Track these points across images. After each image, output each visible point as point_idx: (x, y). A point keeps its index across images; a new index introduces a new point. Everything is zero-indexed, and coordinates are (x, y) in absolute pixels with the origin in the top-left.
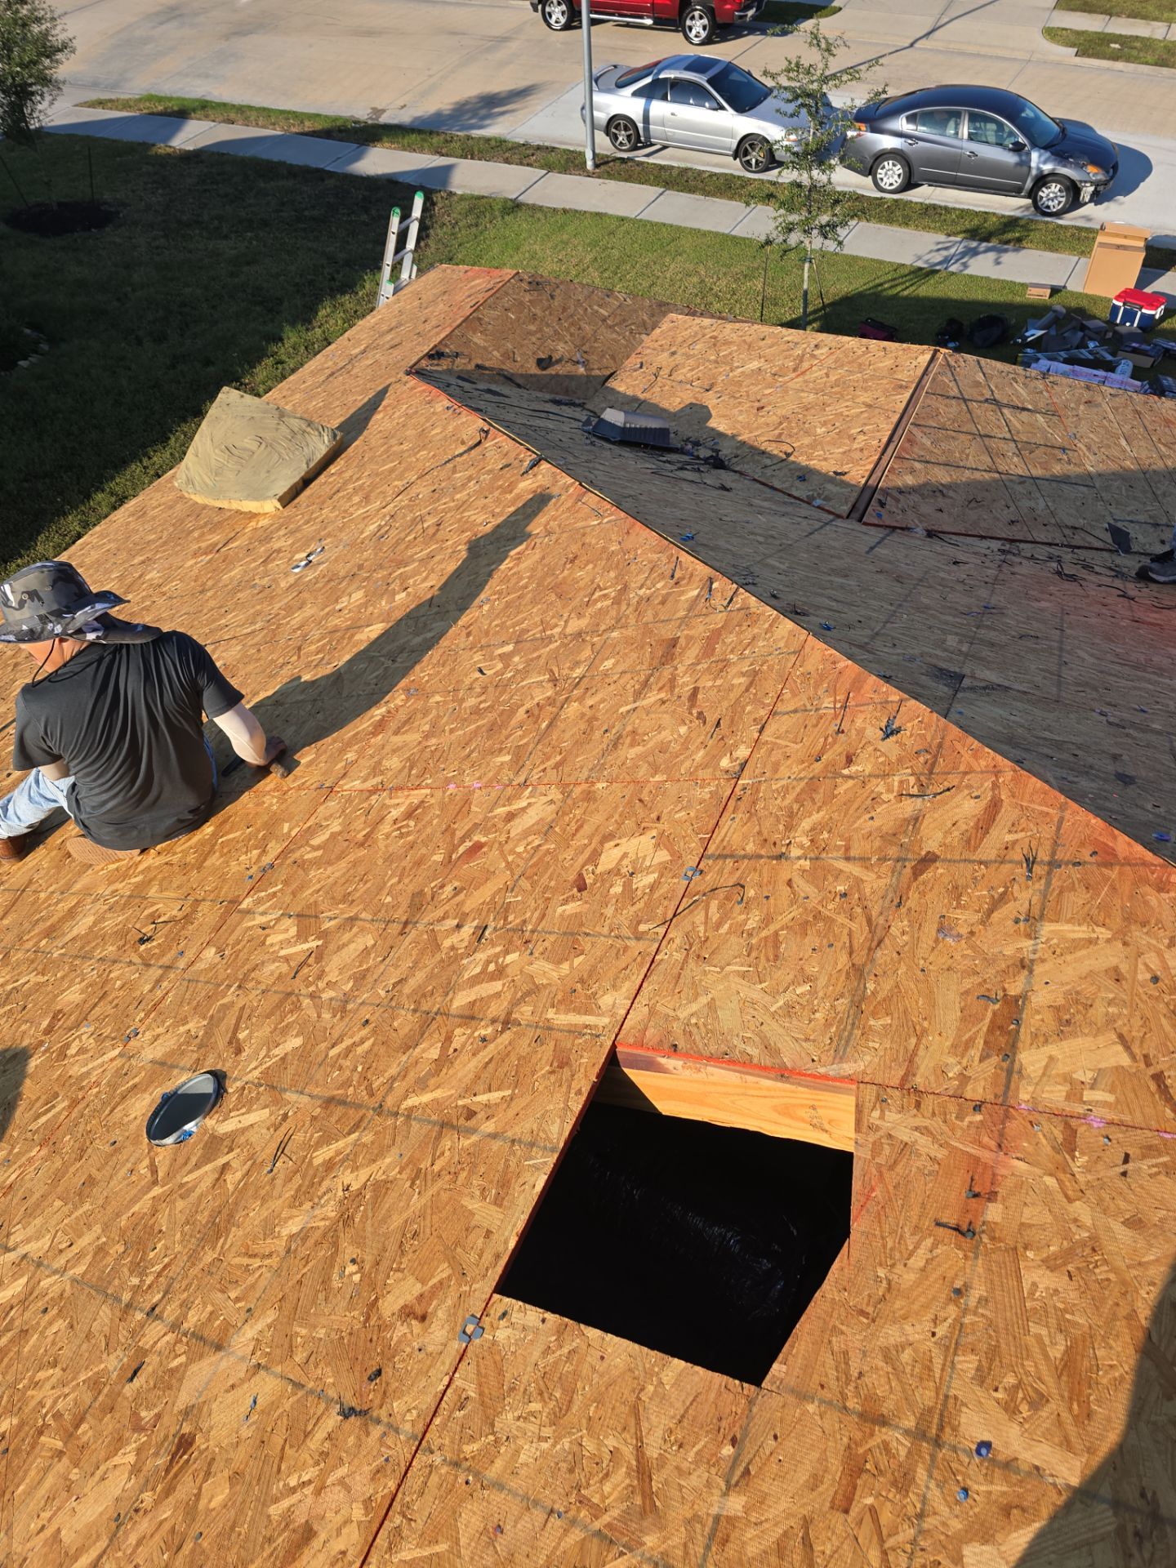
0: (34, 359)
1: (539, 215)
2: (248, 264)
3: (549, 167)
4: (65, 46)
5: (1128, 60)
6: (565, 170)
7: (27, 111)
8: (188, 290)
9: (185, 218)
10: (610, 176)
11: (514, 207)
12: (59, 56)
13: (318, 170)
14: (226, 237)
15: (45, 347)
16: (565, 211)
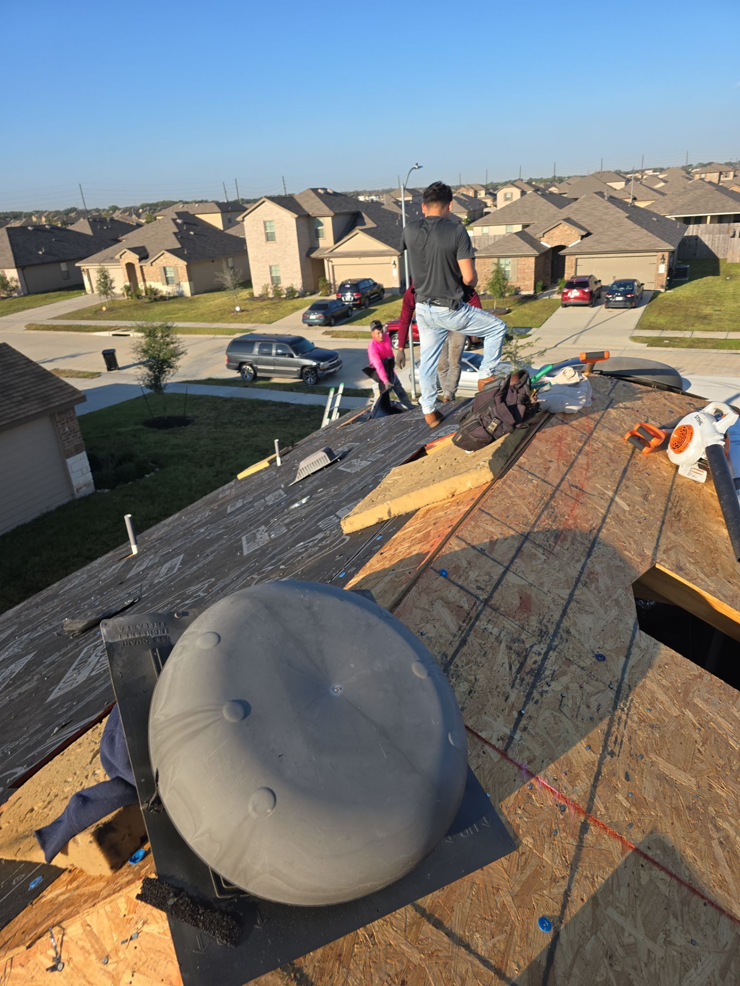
0: (152, 474)
2: (253, 437)
4: (183, 353)
5: (673, 346)
7: (162, 378)
8: (225, 447)
9: (224, 421)
12: (180, 357)
13: (286, 403)
14: (243, 428)
15: (157, 470)
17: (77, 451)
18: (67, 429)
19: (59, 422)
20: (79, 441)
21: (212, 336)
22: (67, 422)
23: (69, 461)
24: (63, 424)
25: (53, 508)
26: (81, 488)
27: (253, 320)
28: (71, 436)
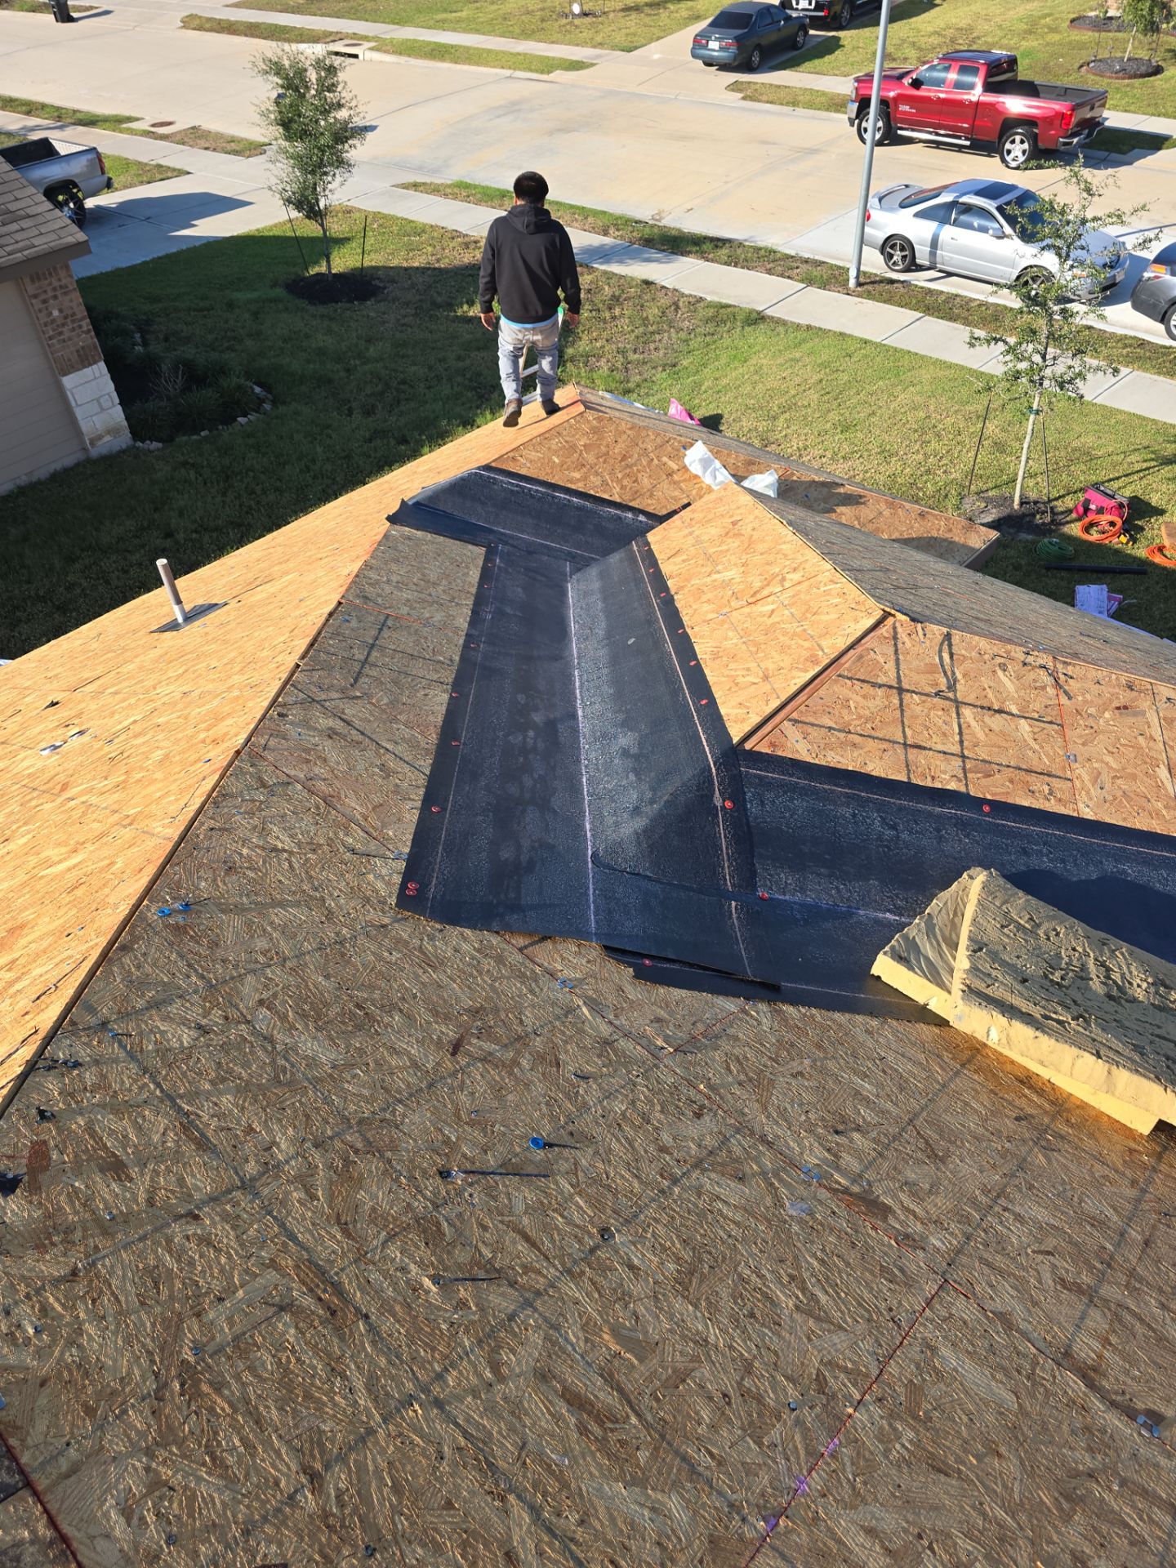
0: (252, 417)
1: (781, 329)
3: (809, 281)
6: (824, 286)
7: (318, 190)
8: (413, 369)
10: (869, 296)
11: (757, 319)
12: (358, 140)
15: (267, 406)
16: (809, 327)
17: (85, 361)
18: (56, 313)
19: (35, 296)
20: (86, 337)
21: (507, 72)
22: (55, 297)
23: (68, 381)
24: (44, 301)
25: (43, 473)
26: (100, 437)
27: (599, 39)
28: (65, 329)
